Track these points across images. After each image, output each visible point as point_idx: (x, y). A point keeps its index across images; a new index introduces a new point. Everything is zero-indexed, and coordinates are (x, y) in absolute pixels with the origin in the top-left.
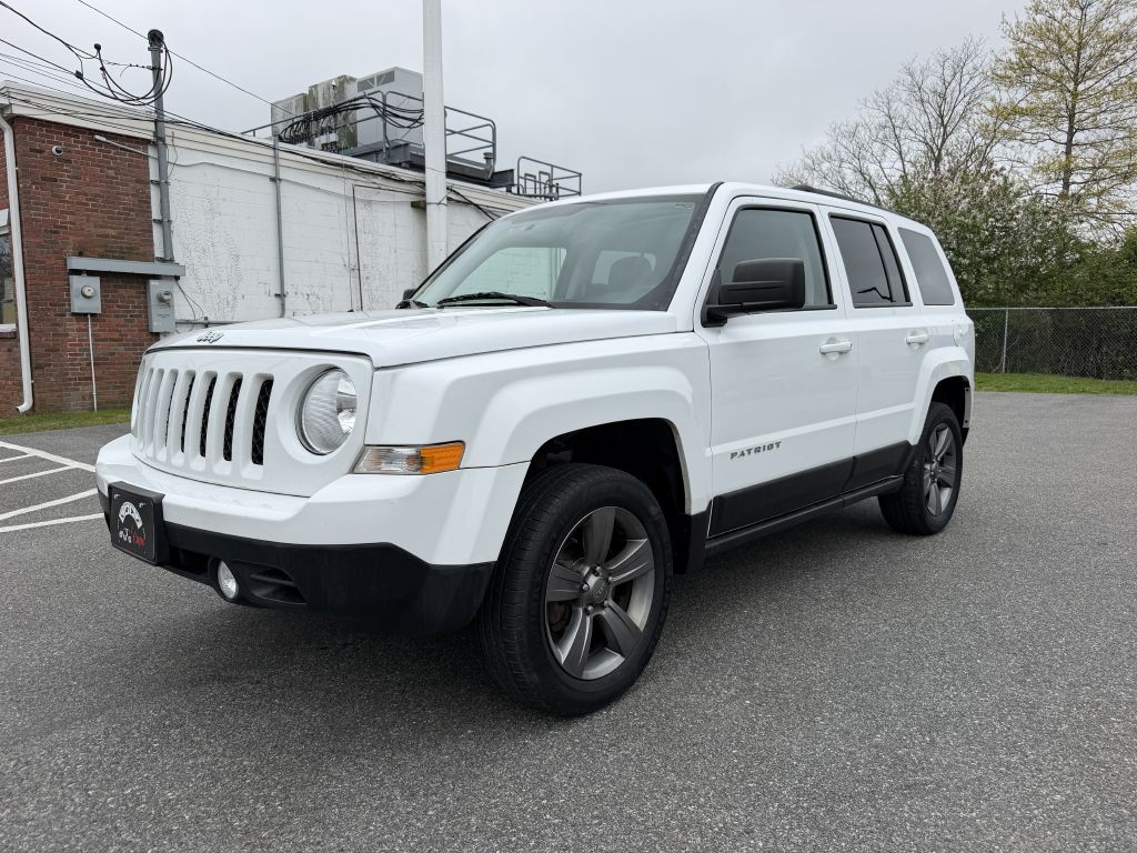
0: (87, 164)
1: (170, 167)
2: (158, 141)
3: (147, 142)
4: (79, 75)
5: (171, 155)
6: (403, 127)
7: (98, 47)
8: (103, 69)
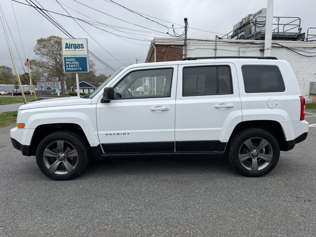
0: (170, 53)
1: (187, 50)
2: (185, 45)
3: (182, 46)
4: (167, 33)
5: (188, 48)
6: (260, 27)
7: (173, 25)
8: (174, 30)
